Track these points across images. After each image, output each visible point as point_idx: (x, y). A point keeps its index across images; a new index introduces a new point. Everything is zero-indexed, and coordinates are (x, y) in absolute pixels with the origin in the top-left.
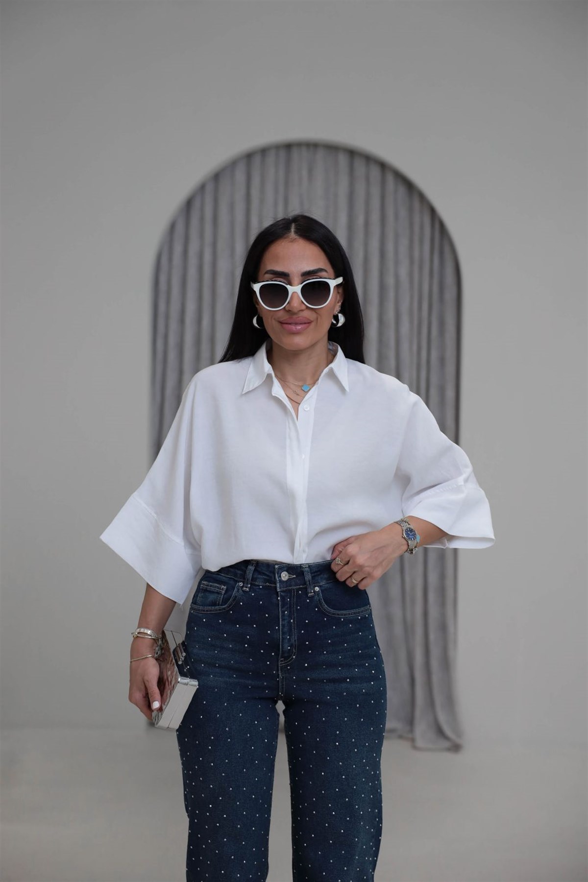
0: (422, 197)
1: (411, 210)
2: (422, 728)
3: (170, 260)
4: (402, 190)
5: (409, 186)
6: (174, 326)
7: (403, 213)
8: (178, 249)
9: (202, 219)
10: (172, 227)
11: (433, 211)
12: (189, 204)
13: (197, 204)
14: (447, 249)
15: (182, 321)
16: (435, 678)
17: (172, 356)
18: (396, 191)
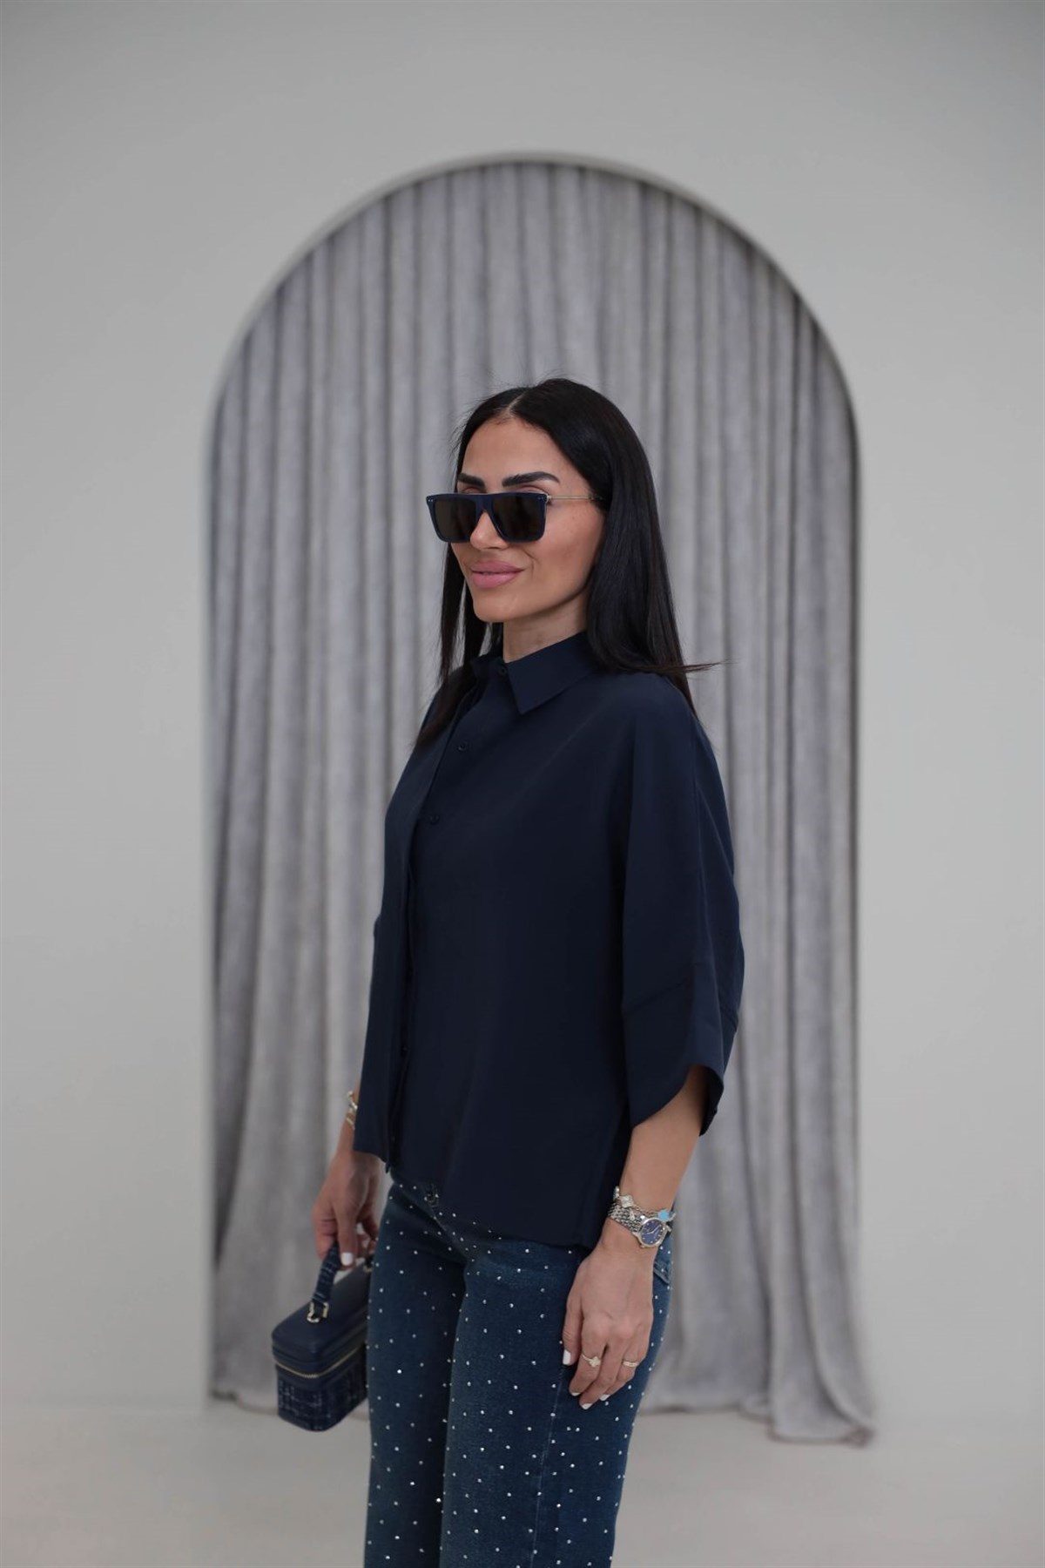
0: (773, 271)
1: (751, 299)
2: (787, 1394)
3: (244, 412)
4: (733, 257)
5: (748, 249)
6: (253, 552)
7: (736, 306)
8: (260, 388)
9: (308, 324)
10: (247, 345)
11: (797, 301)
12: (281, 293)
13: (296, 295)
14: (827, 381)
15: (269, 541)
16: (815, 1289)
17: (250, 616)
18: (721, 261)
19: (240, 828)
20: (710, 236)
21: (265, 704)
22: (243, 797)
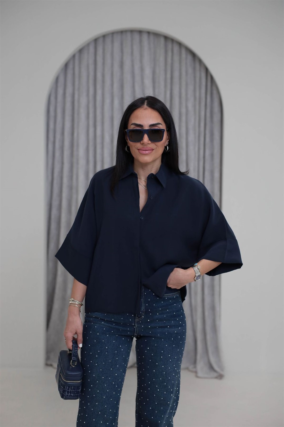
0: (200, 61)
1: (194, 69)
2: (201, 365)
3: (56, 98)
4: (190, 57)
5: (194, 55)
6: (58, 136)
7: (190, 70)
8: (60, 91)
9: (74, 74)
10: (57, 80)
11: (207, 70)
12: (66, 65)
13: (71, 66)
14: (215, 92)
15: (63, 133)
16: (209, 337)
17: (57, 154)
18: (186, 58)
19: (54, 212)
20: (184, 51)
21: (61, 178)
22: (55, 203)
